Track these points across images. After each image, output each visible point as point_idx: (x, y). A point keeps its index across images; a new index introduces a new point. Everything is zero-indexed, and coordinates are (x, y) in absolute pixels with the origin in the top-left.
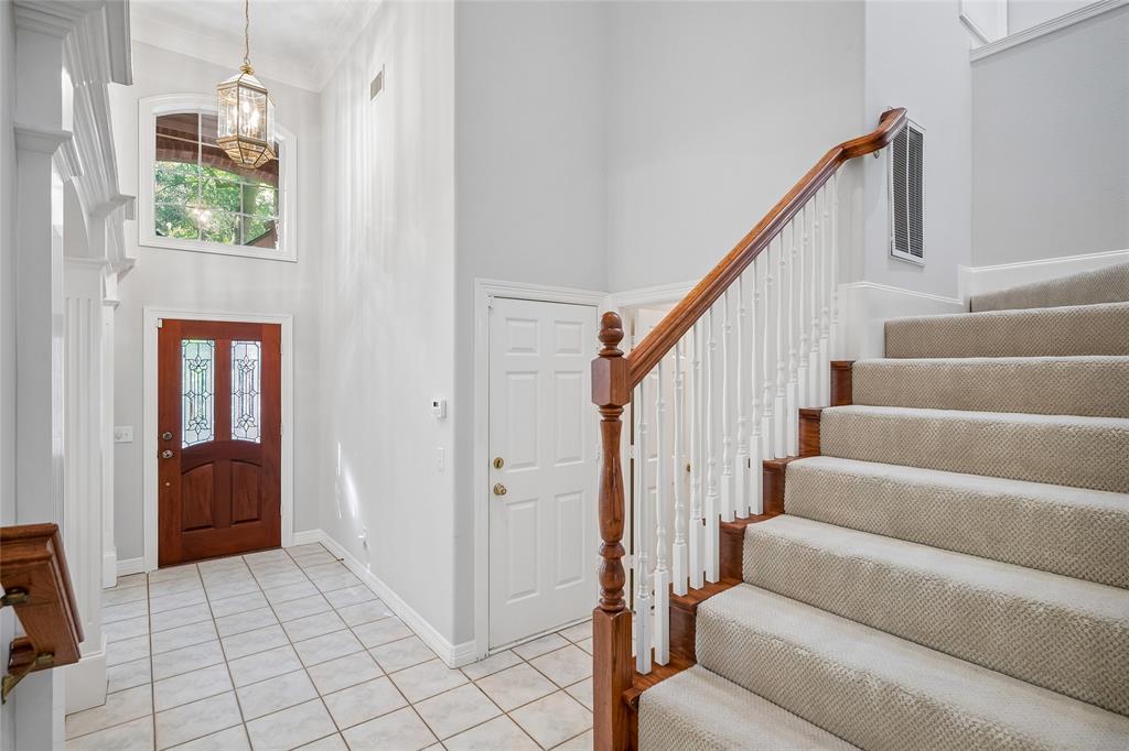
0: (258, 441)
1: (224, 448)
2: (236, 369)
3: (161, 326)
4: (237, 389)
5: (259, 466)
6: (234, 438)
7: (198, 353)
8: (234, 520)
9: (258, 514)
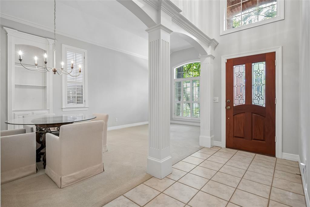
0: (264, 106)
1: (249, 107)
2: (254, 75)
3: (226, 62)
4: (254, 83)
5: (265, 117)
6: (253, 103)
7: (239, 70)
8: (253, 138)
9: (264, 138)
